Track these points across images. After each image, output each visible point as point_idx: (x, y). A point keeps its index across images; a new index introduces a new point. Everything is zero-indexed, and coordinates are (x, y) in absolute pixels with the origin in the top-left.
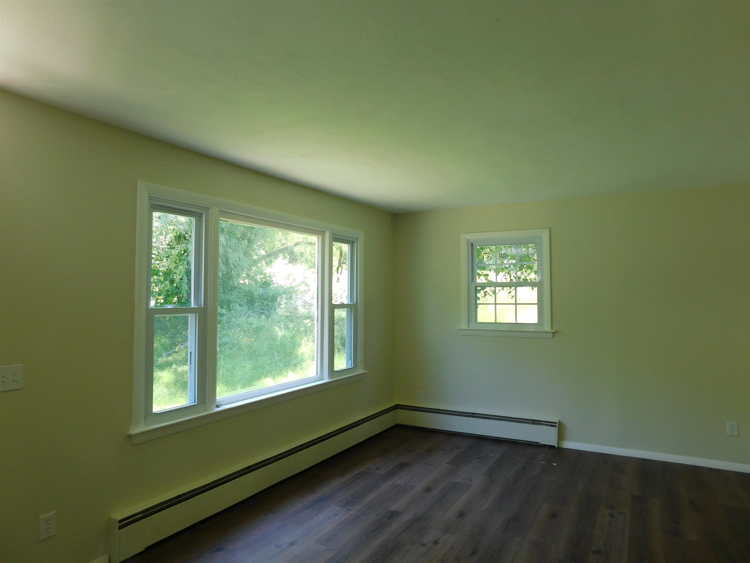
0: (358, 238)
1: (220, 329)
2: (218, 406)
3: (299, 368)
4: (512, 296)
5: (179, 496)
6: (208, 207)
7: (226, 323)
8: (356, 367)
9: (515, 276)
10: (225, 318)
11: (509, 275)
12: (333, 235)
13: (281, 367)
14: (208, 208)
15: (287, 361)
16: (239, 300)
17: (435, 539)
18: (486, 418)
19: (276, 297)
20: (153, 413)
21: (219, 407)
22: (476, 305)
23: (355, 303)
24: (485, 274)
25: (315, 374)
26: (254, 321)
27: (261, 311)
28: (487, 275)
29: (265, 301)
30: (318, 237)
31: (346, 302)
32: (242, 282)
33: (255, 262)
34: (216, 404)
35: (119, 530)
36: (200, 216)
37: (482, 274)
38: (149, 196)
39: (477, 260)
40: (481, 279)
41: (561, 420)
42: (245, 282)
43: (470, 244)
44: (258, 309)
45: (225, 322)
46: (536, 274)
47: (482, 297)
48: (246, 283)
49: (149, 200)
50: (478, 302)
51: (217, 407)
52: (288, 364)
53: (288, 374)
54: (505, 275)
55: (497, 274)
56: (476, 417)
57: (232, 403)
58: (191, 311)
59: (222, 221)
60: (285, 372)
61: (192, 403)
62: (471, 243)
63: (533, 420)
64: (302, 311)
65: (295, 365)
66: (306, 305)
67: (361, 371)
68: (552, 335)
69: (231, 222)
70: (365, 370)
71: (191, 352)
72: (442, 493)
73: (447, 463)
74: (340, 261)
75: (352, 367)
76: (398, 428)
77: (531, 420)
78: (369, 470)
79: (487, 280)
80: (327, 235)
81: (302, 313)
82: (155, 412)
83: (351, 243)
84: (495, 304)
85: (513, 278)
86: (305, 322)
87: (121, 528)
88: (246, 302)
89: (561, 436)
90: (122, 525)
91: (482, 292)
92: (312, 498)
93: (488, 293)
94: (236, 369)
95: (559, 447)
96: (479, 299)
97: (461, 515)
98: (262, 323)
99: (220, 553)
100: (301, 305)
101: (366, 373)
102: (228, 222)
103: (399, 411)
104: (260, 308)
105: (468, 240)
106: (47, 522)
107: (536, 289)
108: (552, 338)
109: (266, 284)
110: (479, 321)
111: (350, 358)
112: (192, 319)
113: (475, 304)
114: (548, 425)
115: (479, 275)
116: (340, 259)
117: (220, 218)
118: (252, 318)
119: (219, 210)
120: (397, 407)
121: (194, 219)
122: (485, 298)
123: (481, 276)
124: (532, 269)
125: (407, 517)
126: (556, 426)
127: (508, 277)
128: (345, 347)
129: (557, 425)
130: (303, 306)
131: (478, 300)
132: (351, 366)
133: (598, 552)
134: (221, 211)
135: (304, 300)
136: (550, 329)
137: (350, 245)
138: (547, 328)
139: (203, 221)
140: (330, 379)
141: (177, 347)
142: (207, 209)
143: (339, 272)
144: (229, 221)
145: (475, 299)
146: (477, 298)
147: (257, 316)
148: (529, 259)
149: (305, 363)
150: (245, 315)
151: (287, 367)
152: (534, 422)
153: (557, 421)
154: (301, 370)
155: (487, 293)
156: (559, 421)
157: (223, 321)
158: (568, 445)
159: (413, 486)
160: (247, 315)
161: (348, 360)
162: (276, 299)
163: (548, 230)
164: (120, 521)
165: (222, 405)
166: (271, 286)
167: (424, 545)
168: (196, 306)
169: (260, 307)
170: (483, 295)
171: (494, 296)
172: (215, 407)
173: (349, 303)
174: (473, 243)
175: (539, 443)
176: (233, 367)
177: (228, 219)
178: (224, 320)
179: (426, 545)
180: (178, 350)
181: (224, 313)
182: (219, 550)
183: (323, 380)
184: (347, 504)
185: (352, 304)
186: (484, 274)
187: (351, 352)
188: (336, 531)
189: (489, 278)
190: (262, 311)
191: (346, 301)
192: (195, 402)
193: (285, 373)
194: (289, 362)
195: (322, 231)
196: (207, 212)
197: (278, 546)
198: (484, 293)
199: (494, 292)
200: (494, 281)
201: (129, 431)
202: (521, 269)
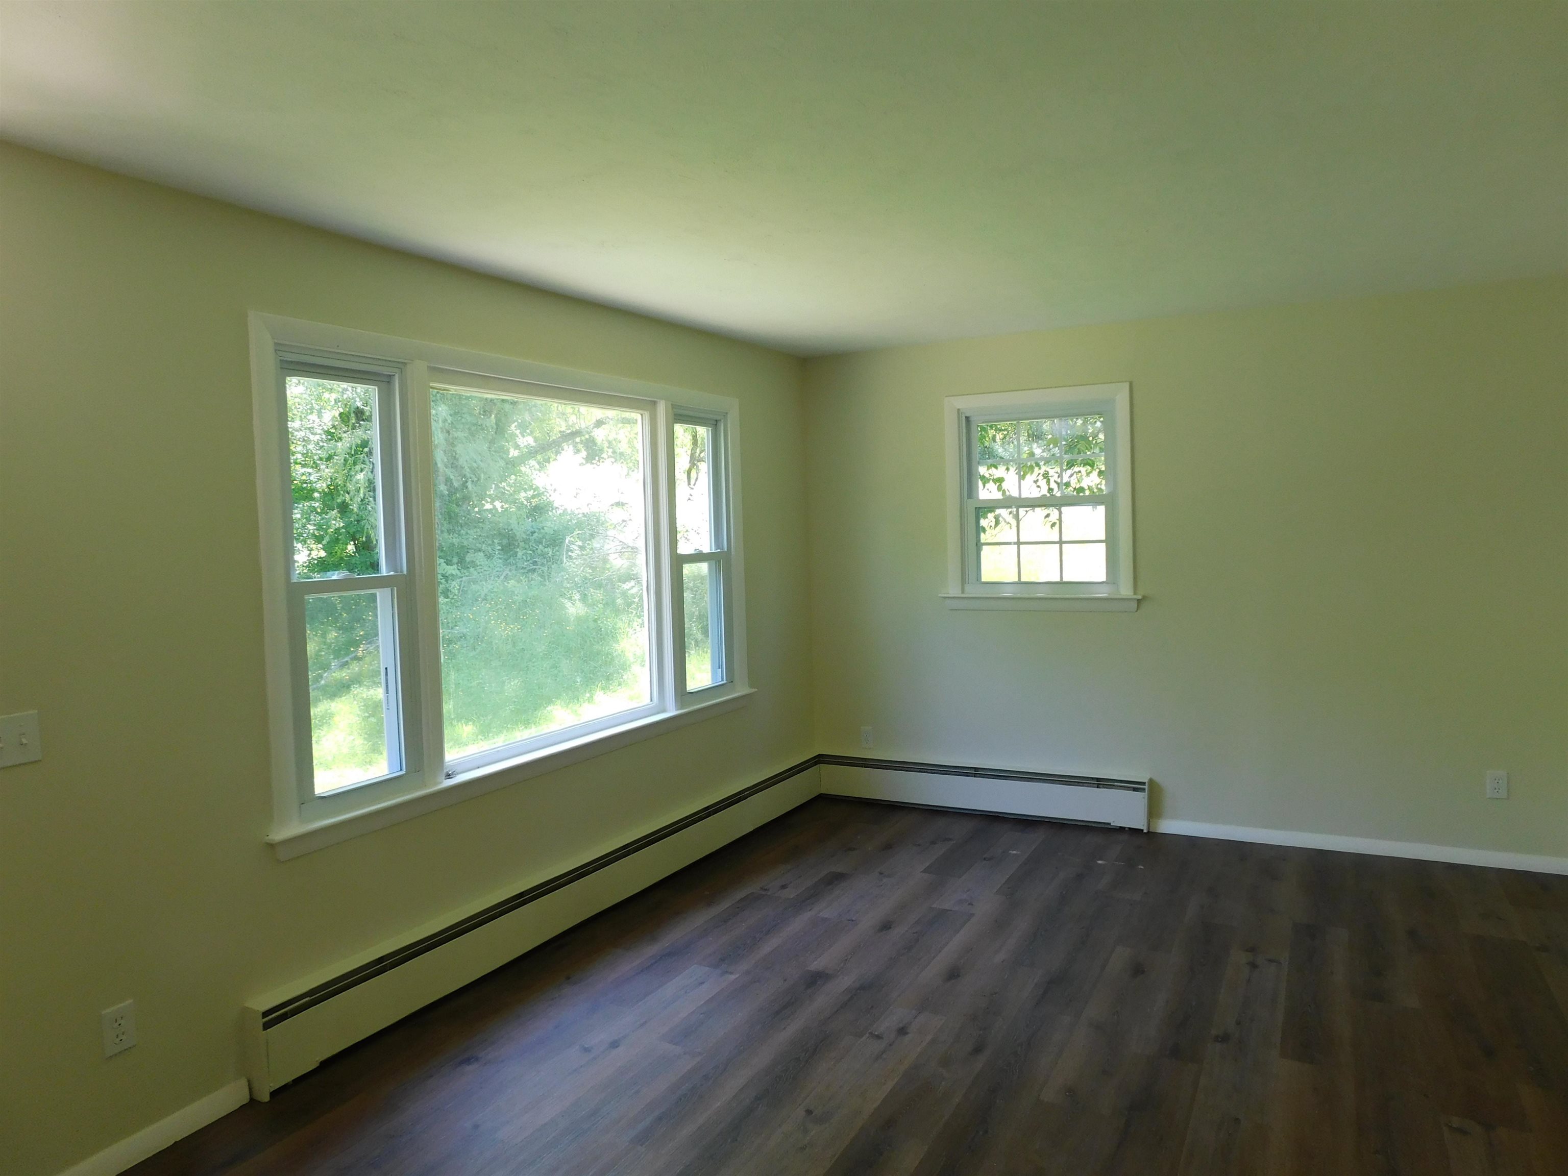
0: (727, 413)
1: (448, 608)
2: (449, 775)
3: (616, 683)
4: (1051, 523)
5: (381, 960)
6: (403, 361)
7: (460, 595)
8: (732, 682)
9: (1059, 480)
10: (456, 585)
11: (1045, 480)
12: (675, 410)
13: (579, 681)
14: (405, 364)
15: (591, 669)
16: (484, 545)
17: (901, 1025)
18: (1000, 778)
19: (561, 537)
20: (317, 796)
21: (451, 776)
22: (979, 546)
23: (726, 549)
24: (997, 478)
25: (648, 701)
26: (517, 587)
27: (531, 568)
28: (1000, 481)
29: (538, 546)
30: (642, 415)
31: (706, 549)
32: (488, 506)
33: (512, 465)
34: (445, 771)
35: (265, 1031)
36: (388, 382)
37: (991, 477)
38: (275, 343)
39: (977, 449)
40: (988, 489)
41: (1155, 778)
42: (495, 506)
43: (964, 418)
44: (526, 563)
45: (457, 594)
46: (1102, 477)
47: (991, 526)
48: (497, 510)
49: (276, 353)
50: (984, 538)
51: (447, 777)
52: (592, 676)
53: (595, 697)
54: (1037, 480)
55: (1022, 477)
56: (982, 776)
57: (478, 768)
58: (383, 582)
59: (437, 389)
60: (587, 691)
61: (395, 772)
62: (966, 417)
63: (1098, 779)
64: (618, 563)
65: (608, 678)
66: (624, 550)
67: (741, 690)
68: (1136, 605)
69: (456, 390)
70: (751, 686)
71: (386, 668)
72: (914, 933)
73: (925, 871)
74: (692, 456)
75: (725, 682)
76: (823, 801)
77: (1093, 779)
78: (766, 890)
79: (1000, 491)
80: (662, 409)
81: (618, 567)
82: (320, 793)
83: (714, 424)
84: (1019, 543)
85: (1053, 486)
86: (626, 586)
87: (267, 1026)
88: (499, 550)
89: (1154, 810)
90: (271, 1019)
91: (991, 516)
92: (651, 950)
93: (1002, 517)
94: (486, 688)
95: (1150, 831)
96: (984, 530)
97: (953, 974)
98: (534, 592)
99: (469, 1068)
100: (615, 551)
101: (753, 693)
102: (448, 390)
103: (824, 768)
104: (528, 561)
105: (959, 409)
106: (118, 1021)
107: (1101, 509)
108: (1137, 611)
109: (538, 510)
110: (984, 579)
111: (719, 665)
112: (384, 599)
113: (977, 545)
114: (1125, 787)
115: (985, 480)
116: (693, 452)
117: (431, 384)
118: (512, 582)
119: (428, 367)
120: (820, 759)
121: (377, 389)
122: (996, 528)
123: (988, 482)
124: (1092, 466)
125: (845, 982)
126: (1144, 789)
127: (1042, 483)
128: (708, 636)
129: (1146, 787)
130: (618, 554)
131: (982, 535)
132: (721, 680)
133: (1224, 1038)
134: (432, 369)
135: (621, 542)
136: (1132, 594)
137: (710, 429)
138: (1126, 590)
139: (394, 390)
140: (681, 709)
141: (360, 647)
142: (401, 366)
143: (692, 481)
144: (451, 390)
145: (976, 533)
146: (980, 530)
147: (522, 577)
148: (1087, 445)
149: (628, 672)
150: (499, 577)
151: (590, 681)
152: (1099, 783)
153: (1146, 781)
154: (620, 687)
155: (1001, 519)
156: (1151, 780)
157: (453, 591)
158: (1169, 826)
159: (854, 921)
160: (502, 577)
161: (716, 666)
162: (561, 540)
163: (1127, 385)
164: (265, 1014)
165: (458, 774)
166: (550, 513)
167: (879, 1037)
168: (392, 573)
169: (529, 558)
170: (993, 524)
171: (1014, 523)
172: (444, 777)
173: (713, 551)
174: (968, 417)
175: (1109, 824)
176: (478, 685)
177: (449, 384)
178: (453, 588)
179: (883, 1038)
180: (361, 655)
181: (454, 573)
182: (468, 1061)
183: (664, 711)
184: (722, 960)
185: (719, 552)
186: (995, 477)
187: (720, 651)
188: (702, 1016)
189: (1005, 485)
190: (534, 565)
191: (706, 547)
192: (401, 770)
193: (588, 695)
194: (595, 672)
195: (651, 401)
196: (401, 372)
197: (587, 1050)
198: (995, 518)
199: (1017, 517)
200: (1015, 494)
201: (268, 836)
202: (1071, 465)
